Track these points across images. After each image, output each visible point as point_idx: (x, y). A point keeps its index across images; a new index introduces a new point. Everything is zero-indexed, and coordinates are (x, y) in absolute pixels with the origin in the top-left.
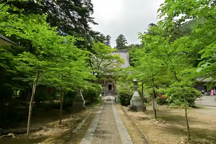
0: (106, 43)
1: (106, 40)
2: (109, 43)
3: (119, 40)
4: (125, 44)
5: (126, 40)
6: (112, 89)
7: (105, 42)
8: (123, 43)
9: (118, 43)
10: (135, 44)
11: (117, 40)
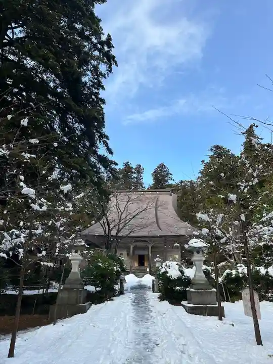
0: (134, 177)
1: (135, 173)
2: (141, 178)
3: (158, 173)
4: (169, 181)
5: (171, 174)
6: (146, 264)
8: (166, 178)
9: (156, 179)
10: (186, 181)
11: (154, 173)
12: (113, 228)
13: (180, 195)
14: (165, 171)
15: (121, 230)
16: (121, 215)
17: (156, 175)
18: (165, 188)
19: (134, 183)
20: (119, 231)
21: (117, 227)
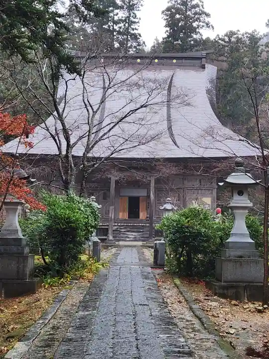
0: (120, 21)
1: (121, 8)
2: (135, 22)
3: (178, 11)
4: (201, 31)
5: (208, 15)
6: (143, 215)
7: (116, 18)
8: (195, 25)
9: (172, 24)
10: (241, 32)
11: (168, 9)
12: (75, 143)
13: (225, 65)
14: (194, 7)
15: (93, 147)
16: (93, 116)
17: (172, 16)
18: (191, 47)
19: (119, 33)
20: (88, 149)
21: (85, 140)
